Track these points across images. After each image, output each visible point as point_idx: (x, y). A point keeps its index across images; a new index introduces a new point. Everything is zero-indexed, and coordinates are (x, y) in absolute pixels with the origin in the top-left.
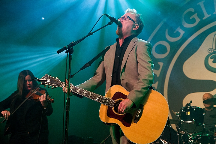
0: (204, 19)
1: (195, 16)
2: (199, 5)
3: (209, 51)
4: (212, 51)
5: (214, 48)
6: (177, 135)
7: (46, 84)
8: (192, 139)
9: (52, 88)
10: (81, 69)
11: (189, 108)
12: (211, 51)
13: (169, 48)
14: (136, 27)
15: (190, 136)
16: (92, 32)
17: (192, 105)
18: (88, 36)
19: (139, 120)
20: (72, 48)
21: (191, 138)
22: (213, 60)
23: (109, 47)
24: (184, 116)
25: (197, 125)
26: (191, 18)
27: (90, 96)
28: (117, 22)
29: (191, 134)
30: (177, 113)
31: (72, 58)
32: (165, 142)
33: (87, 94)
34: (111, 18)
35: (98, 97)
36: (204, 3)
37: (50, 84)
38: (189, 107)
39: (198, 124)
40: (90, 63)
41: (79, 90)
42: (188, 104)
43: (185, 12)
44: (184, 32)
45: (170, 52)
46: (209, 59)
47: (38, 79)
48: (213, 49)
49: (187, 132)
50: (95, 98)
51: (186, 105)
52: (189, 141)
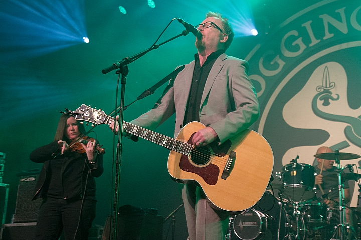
0: (311, 45)
1: (299, 42)
2: (305, 27)
3: (318, 90)
4: (323, 90)
5: (325, 86)
6: (278, 204)
7: (84, 119)
8: (298, 210)
9: (92, 125)
10: (139, 99)
11: (295, 166)
12: (320, 90)
13: (263, 86)
14: (224, 38)
15: (296, 205)
16: (158, 44)
17: (299, 161)
18: (151, 49)
19: (229, 176)
20: (127, 67)
21: (297, 208)
22: (323, 102)
23: (183, 67)
24: (287, 177)
25: (306, 190)
26: (294, 44)
27: (153, 139)
28: (194, 32)
29: (297, 203)
30: (278, 173)
31: (125, 82)
32: (260, 215)
33: (149, 136)
34: (186, 25)
35: (166, 140)
36: (312, 25)
37: (89, 120)
38: (295, 164)
39: (308, 188)
40: (152, 91)
41: (136, 129)
42: (293, 160)
43: (286, 37)
44: (284, 63)
45: (265, 90)
46: (318, 100)
47: (69, 111)
48: (323, 86)
49: (292, 200)
50: (161, 142)
51: (291, 162)
52: (295, 212)
